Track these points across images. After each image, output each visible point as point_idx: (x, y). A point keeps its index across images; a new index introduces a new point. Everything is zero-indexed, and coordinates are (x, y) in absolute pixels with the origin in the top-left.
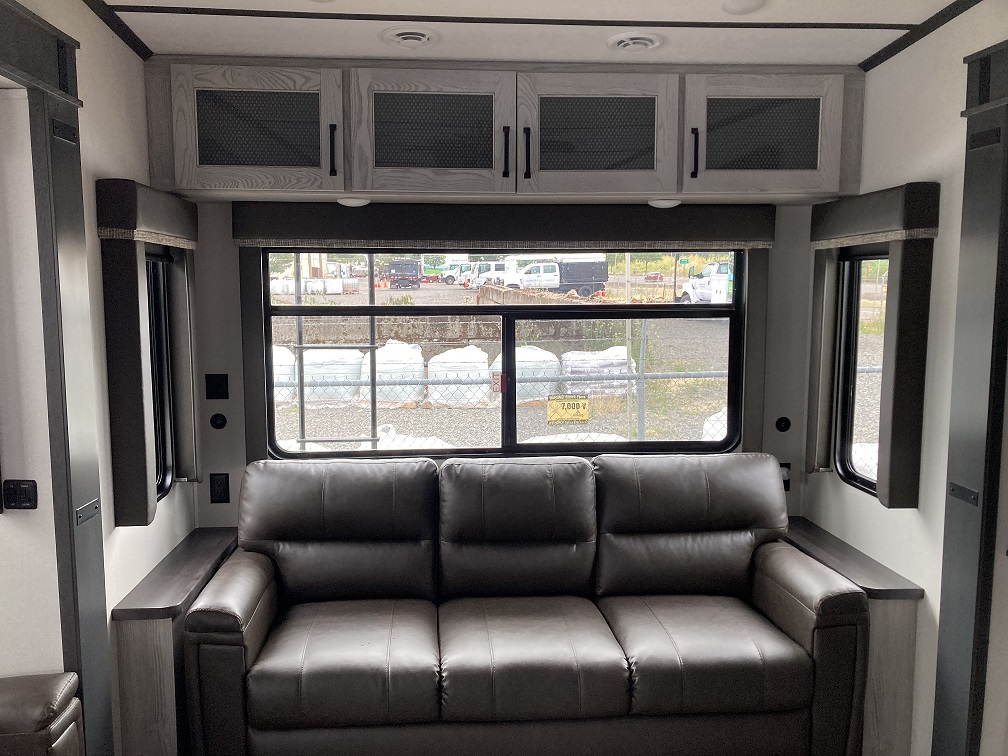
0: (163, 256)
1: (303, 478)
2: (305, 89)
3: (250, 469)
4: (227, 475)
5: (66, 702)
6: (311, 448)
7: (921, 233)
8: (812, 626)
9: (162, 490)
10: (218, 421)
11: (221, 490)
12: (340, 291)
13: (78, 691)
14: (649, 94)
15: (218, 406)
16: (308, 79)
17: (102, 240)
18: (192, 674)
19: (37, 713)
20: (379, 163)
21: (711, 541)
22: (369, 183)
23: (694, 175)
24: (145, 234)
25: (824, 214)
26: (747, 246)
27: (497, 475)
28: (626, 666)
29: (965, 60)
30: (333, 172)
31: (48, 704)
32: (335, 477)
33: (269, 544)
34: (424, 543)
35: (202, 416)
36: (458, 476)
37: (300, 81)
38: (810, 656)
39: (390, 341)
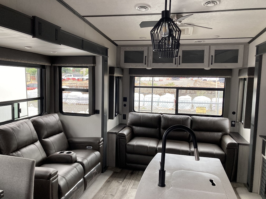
0: (118, 78)
1: (138, 115)
2: (141, 50)
3: (129, 113)
4: (126, 115)
5: (101, 142)
6: (140, 111)
7: (251, 77)
8: (226, 148)
9: (116, 116)
10: (125, 105)
11: (125, 117)
12: (158, 80)
13: (103, 141)
14: (203, 49)
15: (125, 103)
16: (142, 49)
17: (109, 76)
18: (118, 143)
19: (98, 142)
20: (153, 62)
21: (213, 134)
22: (151, 66)
23: (212, 64)
24: (115, 75)
25: (240, 71)
26: (226, 77)
27: (171, 118)
28: (189, 151)
29: (256, 46)
30: (145, 64)
31: (100, 141)
32: (143, 116)
33: (131, 126)
34: (158, 129)
35: (122, 104)
36: (164, 117)
37: (141, 49)
38: (225, 154)
39: (167, 93)
